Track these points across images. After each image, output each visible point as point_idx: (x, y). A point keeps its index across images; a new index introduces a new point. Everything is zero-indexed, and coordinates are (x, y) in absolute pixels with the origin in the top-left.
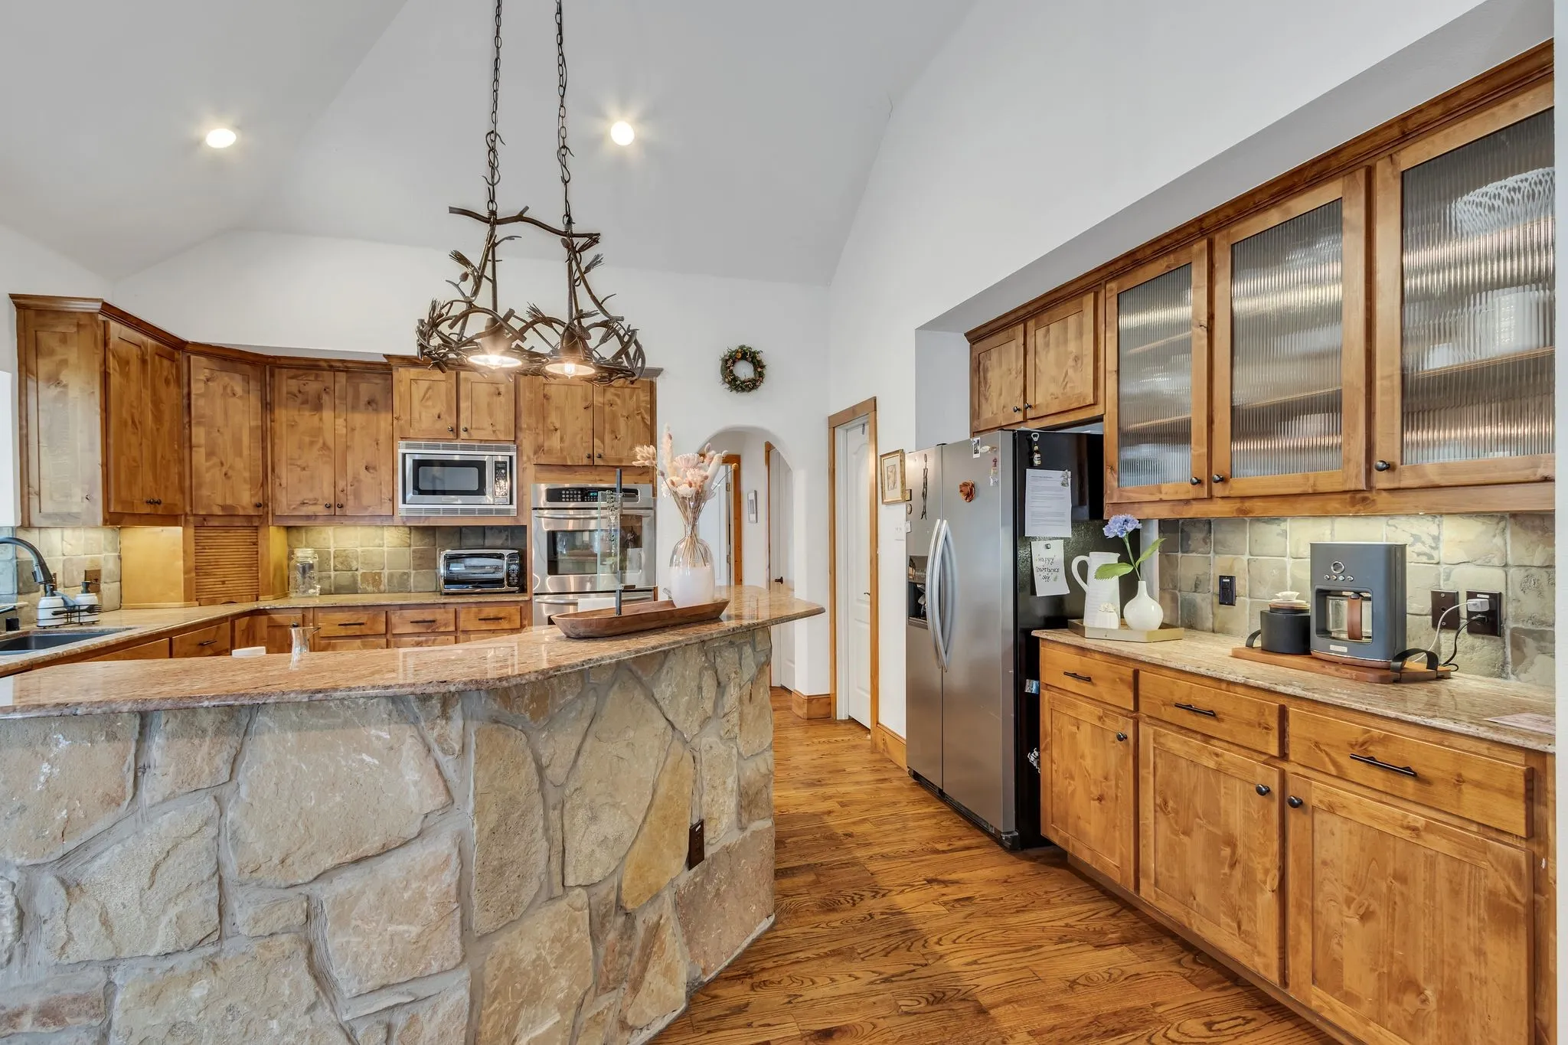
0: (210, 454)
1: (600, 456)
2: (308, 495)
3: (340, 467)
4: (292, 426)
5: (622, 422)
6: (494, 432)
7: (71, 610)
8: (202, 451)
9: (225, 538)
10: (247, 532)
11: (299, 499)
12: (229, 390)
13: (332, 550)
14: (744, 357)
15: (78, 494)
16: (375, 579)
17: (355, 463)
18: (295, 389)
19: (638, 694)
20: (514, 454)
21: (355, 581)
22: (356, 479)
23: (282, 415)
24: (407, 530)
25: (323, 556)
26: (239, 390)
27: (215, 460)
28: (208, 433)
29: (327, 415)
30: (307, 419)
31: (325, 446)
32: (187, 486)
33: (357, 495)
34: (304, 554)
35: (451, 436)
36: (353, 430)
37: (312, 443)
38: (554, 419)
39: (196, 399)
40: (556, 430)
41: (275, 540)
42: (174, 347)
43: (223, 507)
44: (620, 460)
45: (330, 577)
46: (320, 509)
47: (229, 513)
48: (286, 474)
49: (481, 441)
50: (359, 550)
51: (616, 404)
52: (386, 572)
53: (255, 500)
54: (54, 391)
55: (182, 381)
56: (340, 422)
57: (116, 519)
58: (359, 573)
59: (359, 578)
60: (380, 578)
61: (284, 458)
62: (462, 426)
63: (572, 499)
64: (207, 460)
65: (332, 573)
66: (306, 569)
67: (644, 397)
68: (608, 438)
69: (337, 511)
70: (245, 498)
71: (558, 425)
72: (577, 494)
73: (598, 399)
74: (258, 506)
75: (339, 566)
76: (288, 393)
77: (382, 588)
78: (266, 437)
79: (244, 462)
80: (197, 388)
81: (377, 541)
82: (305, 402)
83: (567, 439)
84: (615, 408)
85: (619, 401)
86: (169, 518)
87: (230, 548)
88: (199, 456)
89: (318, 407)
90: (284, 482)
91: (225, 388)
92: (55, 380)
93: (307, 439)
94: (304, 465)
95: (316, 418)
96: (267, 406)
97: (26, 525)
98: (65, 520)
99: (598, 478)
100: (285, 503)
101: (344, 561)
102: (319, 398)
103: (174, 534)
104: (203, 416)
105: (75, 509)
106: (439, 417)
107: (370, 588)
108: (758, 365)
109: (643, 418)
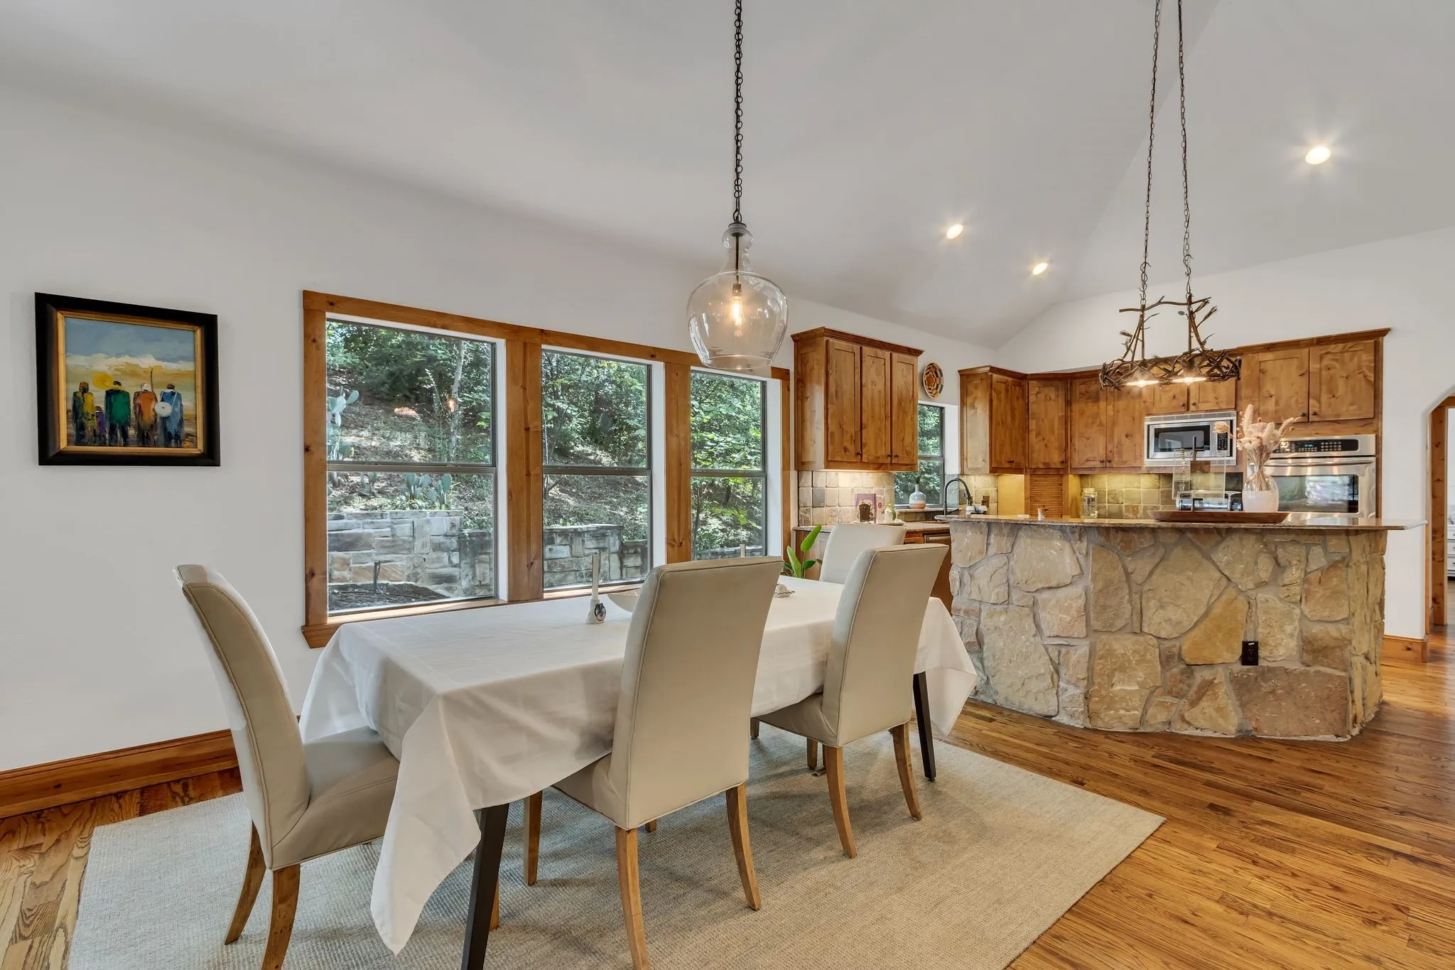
0: (1038, 434)
1: (1315, 414)
2: (1090, 455)
3: (1109, 437)
4: (1082, 413)
5: (1341, 383)
6: (1217, 403)
7: (978, 512)
8: (1034, 432)
9: (1046, 481)
10: (1056, 478)
11: (1085, 458)
12: (1048, 398)
13: (1107, 490)
15: (980, 460)
16: (1134, 510)
17: (1119, 432)
18: (1083, 391)
19: (1196, 554)
20: (1234, 418)
21: (1121, 511)
22: (1120, 443)
23: (1076, 407)
24: (1157, 477)
25: (1100, 494)
26: (1053, 396)
27: (1041, 437)
28: (1037, 423)
29: (1102, 404)
30: (1090, 408)
31: (1101, 424)
32: (1026, 455)
33: (1120, 454)
34: (1089, 492)
35: (1183, 409)
36: (1118, 412)
37: (1093, 423)
38: (1269, 388)
39: (1032, 405)
40: (1271, 396)
41: (1072, 483)
42: (1021, 379)
43: (1044, 464)
44: (1338, 415)
45: (1105, 507)
46: (1097, 464)
47: (1047, 467)
48: (1078, 443)
49: (1207, 411)
50: (1124, 490)
51: (1335, 368)
52: (1142, 505)
53: (1061, 459)
54: (973, 411)
55: (1025, 396)
56: (1110, 407)
57: (996, 470)
58: (1125, 504)
59: (1124, 509)
60: (1137, 509)
61: (1077, 434)
62: (1192, 401)
64: (1036, 437)
65: (1107, 505)
66: (1090, 500)
67: (1367, 357)
68: (1325, 398)
69: (1108, 465)
70: (1056, 459)
71: (1273, 392)
73: (1313, 365)
74: (1063, 462)
75: (1111, 500)
76: (1080, 394)
77: (1139, 515)
78: (1067, 421)
79: (1055, 439)
80: (1032, 398)
81: (1136, 484)
82: (1089, 398)
83: (1282, 404)
84: (1332, 372)
85: (1337, 365)
86: (1018, 470)
87: (1047, 486)
88: (1033, 436)
89: (1096, 399)
90: (1077, 448)
91: (1046, 396)
92: (973, 407)
93: (1090, 421)
94: (1088, 436)
95: (1096, 407)
96: (1068, 403)
97: (962, 474)
98: (976, 471)
99: (1313, 432)
100: (1077, 461)
101: (1114, 497)
102: (1098, 394)
103: (1020, 478)
104: (1034, 414)
105: (979, 466)
106: (1174, 397)
107: (1131, 516)
109: (1365, 376)
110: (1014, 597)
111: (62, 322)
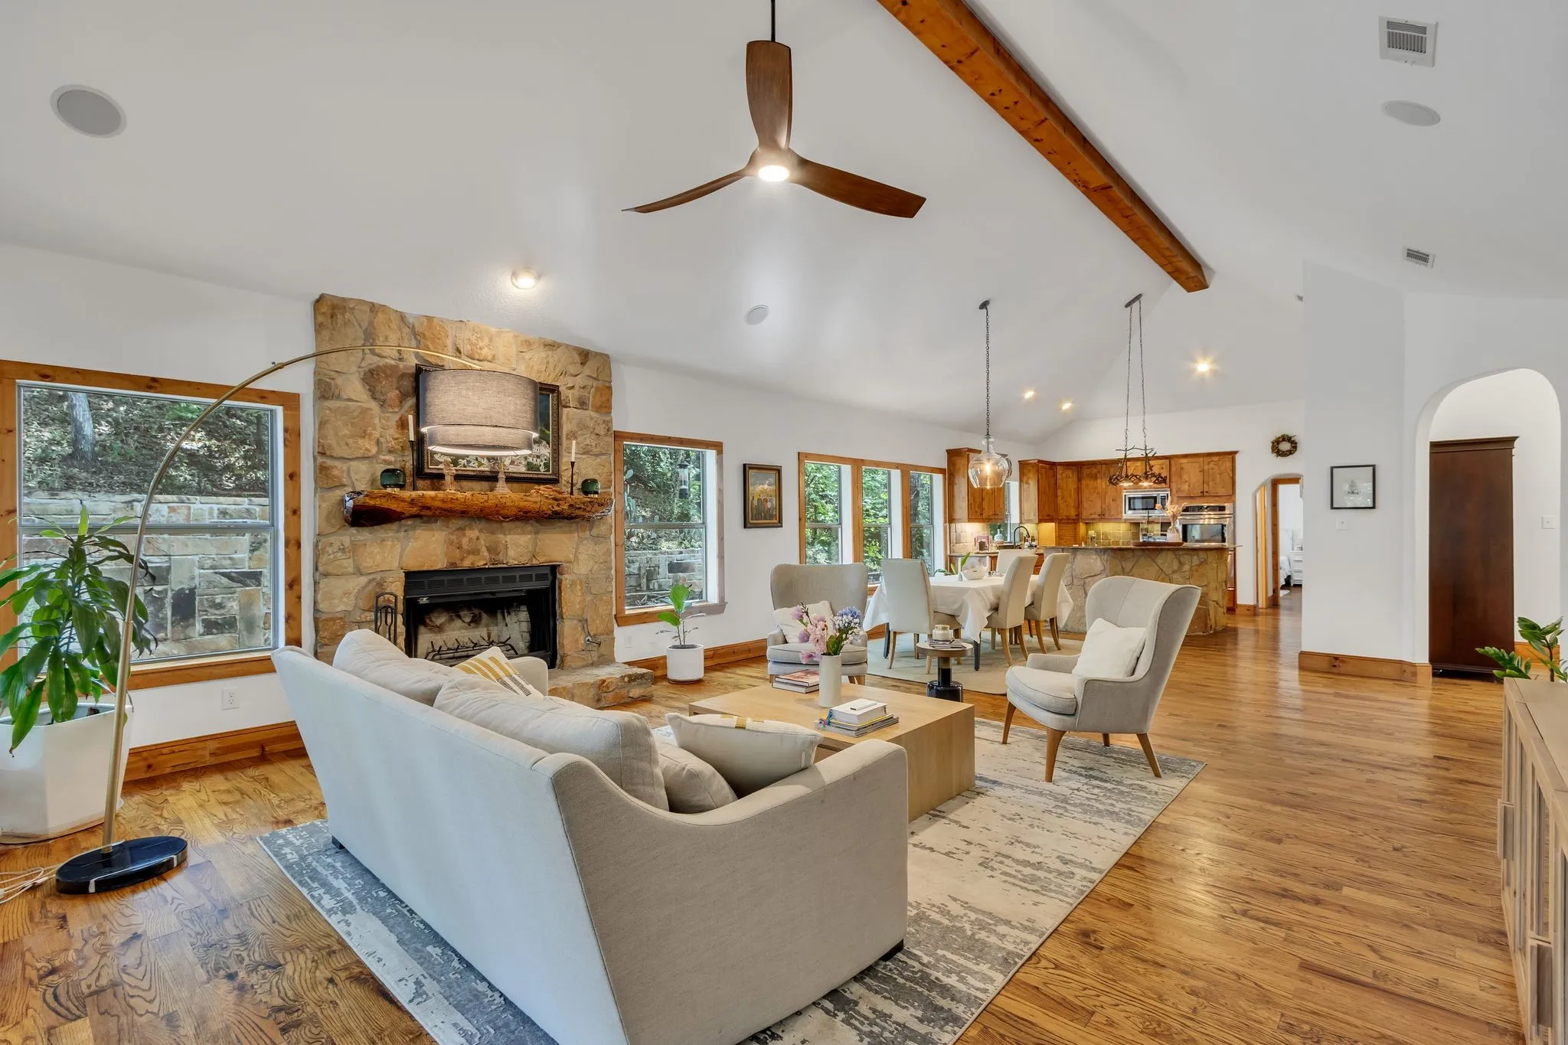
0: (1062, 498)
1: (1207, 492)
2: (1093, 511)
3: (1104, 501)
4: (1087, 485)
5: (1218, 476)
9: (1067, 526)
10: (1073, 524)
11: (1090, 513)
13: (1102, 532)
14: (1284, 440)
15: (1032, 515)
16: (1119, 540)
17: (1109, 500)
18: (1088, 473)
19: (1150, 560)
20: (1169, 493)
21: (1112, 541)
22: (1109, 504)
23: (1084, 482)
24: (1129, 524)
25: (1098, 534)
26: (1071, 476)
27: (1064, 500)
28: (1061, 491)
29: (1099, 481)
30: (1091, 483)
31: (1098, 493)
32: (1056, 509)
33: (1109, 510)
34: (1092, 533)
37: (1094, 492)
38: (1185, 477)
39: (1058, 481)
40: (1188, 481)
41: (1082, 527)
42: (1053, 465)
43: (1066, 516)
44: (1217, 493)
46: (1097, 517)
47: (1068, 518)
48: (1085, 505)
49: (1155, 488)
50: (1111, 531)
51: (1215, 469)
53: (1075, 513)
54: (1027, 486)
55: (1055, 475)
56: (1103, 484)
57: (1041, 520)
58: (1113, 537)
61: (1085, 498)
64: (1061, 501)
65: (1101, 540)
66: (1092, 538)
67: (1229, 464)
68: (1211, 483)
69: (1103, 517)
70: (1073, 513)
72: (1196, 509)
73: (1206, 467)
74: (1077, 515)
75: (1105, 536)
76: (1086, 474)
78: (1079, 490)
79: (1072, 502)
80: (1059, 477)
81: (1118, 529)
82: (1091, 477)
83: (1192, 485)
84: (1214, 471)
85: (1216, 467)
86: (1051, 520)
87: (1068, 530)
88: (1059, 498)
89: (1096, 478)
90: (1084, 507)
91: (1067, 476)
92: (1027, 483)
93: (1092, 490)
94: (1091, 500)
95: (1095, 482)
96: (1079, 480)
97: (1021, 523)
98: (1029, 521)
99: (1205, 502)
100: (1085, 515)
101: (1106, 534)
102: (1096, 475)
103: (1052, 525)
104: (1060, 486)
105: (1031, 518)
108: (1292, 443)
109: (1228, 474)
110: (1075, 581)
111: (751, 473)
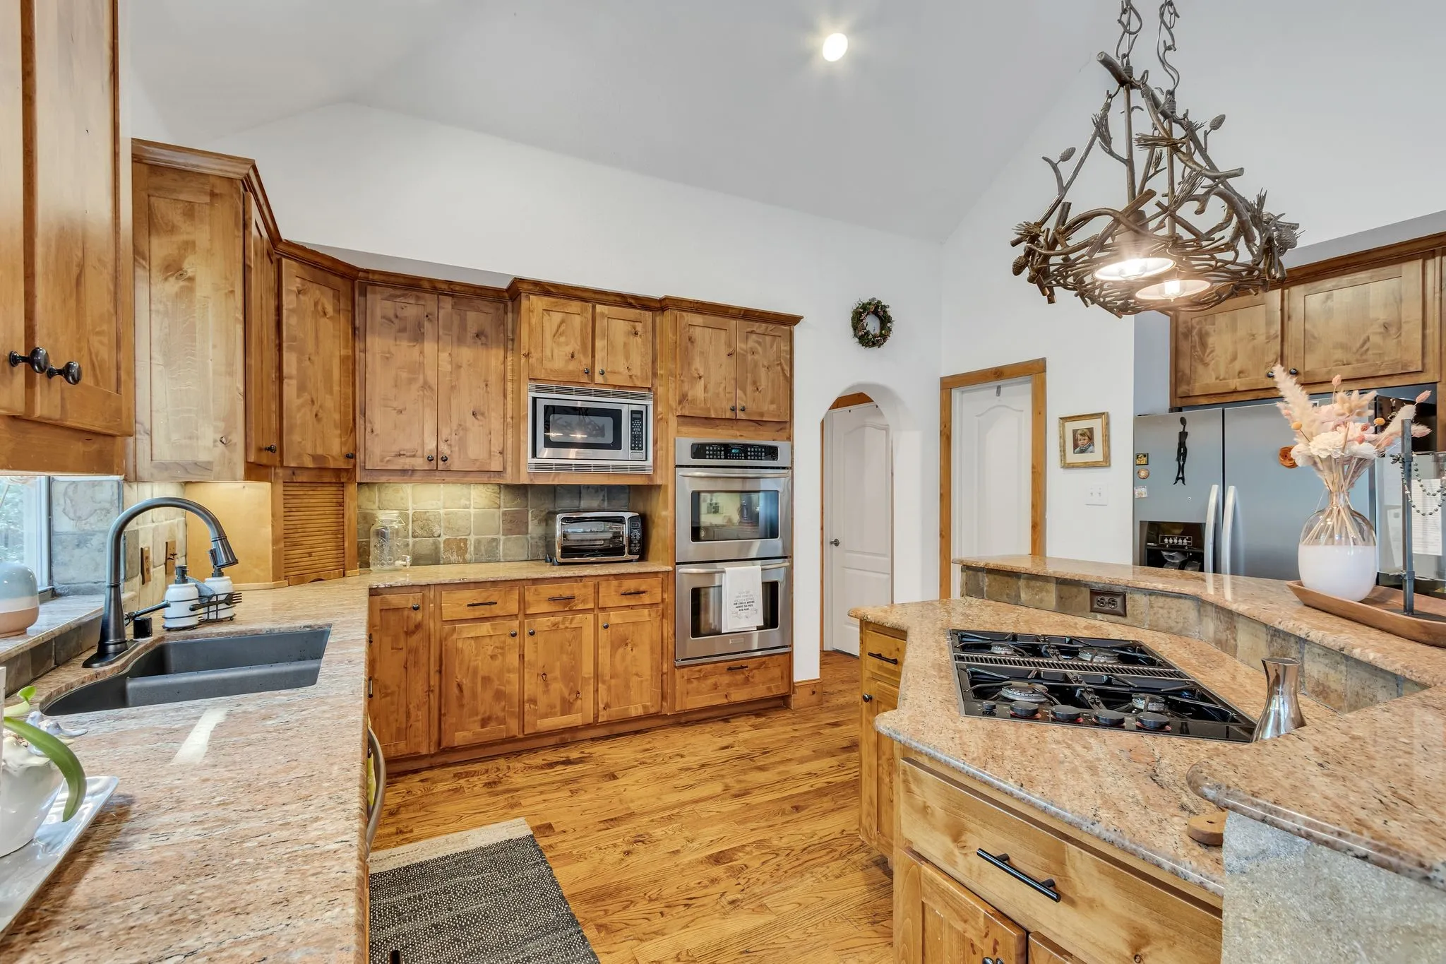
0: (302, 388)
1: (743, 410)
2: (407, 446)
3: (443, 412)
4: (387, 358)
5: (763, 371)
6: (631, 376)
8: (294, 382)
9: (312, 497)
10: (332, 489)
11: (395, 448)
12: (320, 308)
13: (410, 512)
15: (209, 435)
16: (460, 547)
17: (461, 407)
18: (391, 314)
20: (650, 403)
21: (437, 549)
22: (462, 427)
23: (376, 344)
24: (496, 488)
25: (403, 519)
26: (330, 310)
27: (306, 396)
28: (300, 361)
29: (429, 347)
30: (405, 351)
31: (426, 386)
32: (283, 435)
33: (461, 446)
34: (385, 517)
35: (585, 379)
36: (460, 367)
37: (411, 381)
38: (698, 365)
39: (288, 317)
40: (700, 377)
43: (315, 458)
44: (762, 414)
45: (408, 545)
46: (416, 463)
47: (320, 465)
48: (379, 417)
49: (615, 386)
50: (442, 511)
51: (758, 353)
52: (472, 539)
53: (345, 450)
54: (173, 286)
55: (274, 289)
56: (444, 356)
57: (252, 471)
58: (442, 539)
59: (442, 546)
60: (465, 544)
61: (376, 398)
62: (598, 369)
63: (715, 455)
64: (298, 396)
65: (411, 540)
67: (784, 347)
68: (750, 388)
69: (439, 466)
70: (335, 447)
71: (702, 374)
72: (721, 451)
73: (741, 346)
74: (348, 457)
75: (419, 532)
76: (383, 317)
77: (468, 556)
78: (355, 368)
80: (288, 301)
81: (464, 502)
82: (403, 330)
83: (711, 387)
84: (756, 357)
85: (760, 349)
87: (316, 510)
89: (418, 335)
90: (377, 427)
91: (316, 304)
92: (173, 268)
93: (404, 375)
94: (400, 408)
95: (416, 350)
97: (131, 478)
98: (189, 472)
99: (738, 434)
100: (376, 451)
101: (423, 525)
102: (420, 326)
103: (258, 491)
104: (294, 339)
105: (203, 457)
106: (572, 357)
107: (454, 558)
108: (885, 320)
109: (783, 370)
